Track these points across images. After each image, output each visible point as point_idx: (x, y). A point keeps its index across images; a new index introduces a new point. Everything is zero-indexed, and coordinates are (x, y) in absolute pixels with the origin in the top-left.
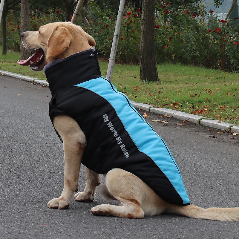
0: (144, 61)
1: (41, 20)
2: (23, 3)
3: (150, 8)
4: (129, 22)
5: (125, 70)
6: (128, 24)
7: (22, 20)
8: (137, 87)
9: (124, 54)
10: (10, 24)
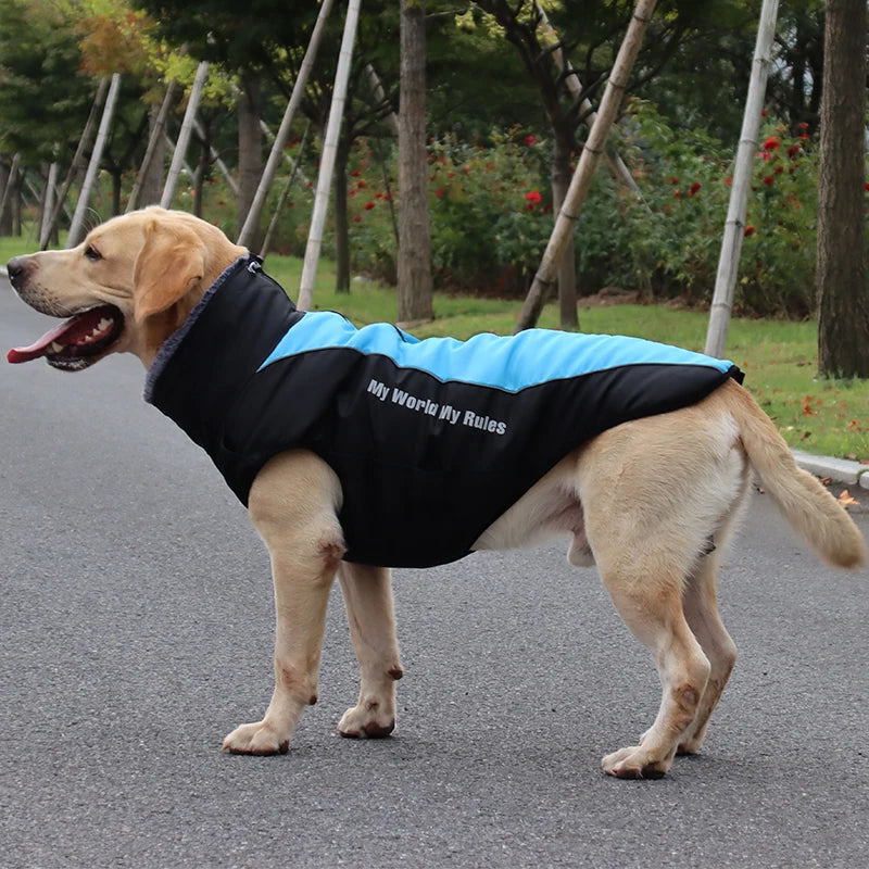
0: (829, 308)
1: (465, 172)
2: (406, 116)
3: (847, 125)
4: (771, 172)
5: (761, 340)
6: (769, 181)
7: (402, 172)
8: (809, 399)
9: (757, 285)
10: (361, 185)
